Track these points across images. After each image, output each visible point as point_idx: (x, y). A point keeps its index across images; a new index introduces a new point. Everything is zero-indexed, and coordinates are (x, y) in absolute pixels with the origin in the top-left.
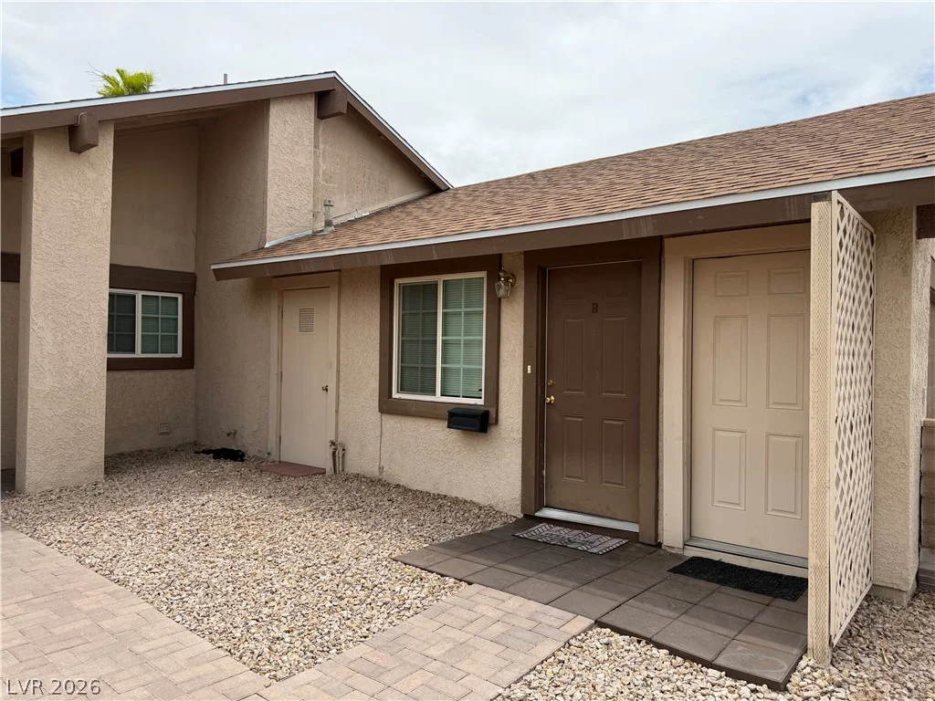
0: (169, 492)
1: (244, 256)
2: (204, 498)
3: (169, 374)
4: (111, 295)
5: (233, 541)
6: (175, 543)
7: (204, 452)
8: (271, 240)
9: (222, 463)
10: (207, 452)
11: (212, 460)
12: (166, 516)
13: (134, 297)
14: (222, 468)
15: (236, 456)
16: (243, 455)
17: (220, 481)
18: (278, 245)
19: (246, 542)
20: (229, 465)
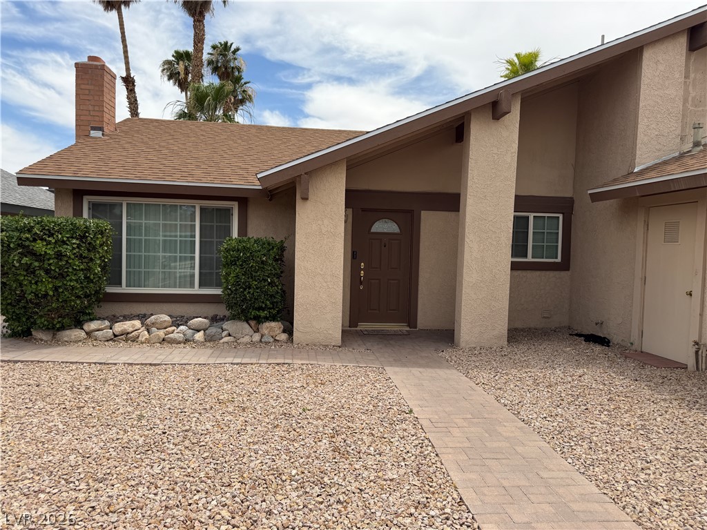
0: (553, 361)
1: (615, 181)
2: (580, 371)
3: (551, 274)
4: (515, 217)
5: (608, 411)
6: (562, 402)
7: (577, 335)
8: (640, 164)
9: (592, 345)
10: (579, 335)
11: (584, 343)
12: (552, 380)
13: (528, 218)
14: (592, 349)
15: (603, 341)
16: (609, 342)
17: (592, 360)
18: (647, 169)
19: (619, 414)
20: (598, 348)
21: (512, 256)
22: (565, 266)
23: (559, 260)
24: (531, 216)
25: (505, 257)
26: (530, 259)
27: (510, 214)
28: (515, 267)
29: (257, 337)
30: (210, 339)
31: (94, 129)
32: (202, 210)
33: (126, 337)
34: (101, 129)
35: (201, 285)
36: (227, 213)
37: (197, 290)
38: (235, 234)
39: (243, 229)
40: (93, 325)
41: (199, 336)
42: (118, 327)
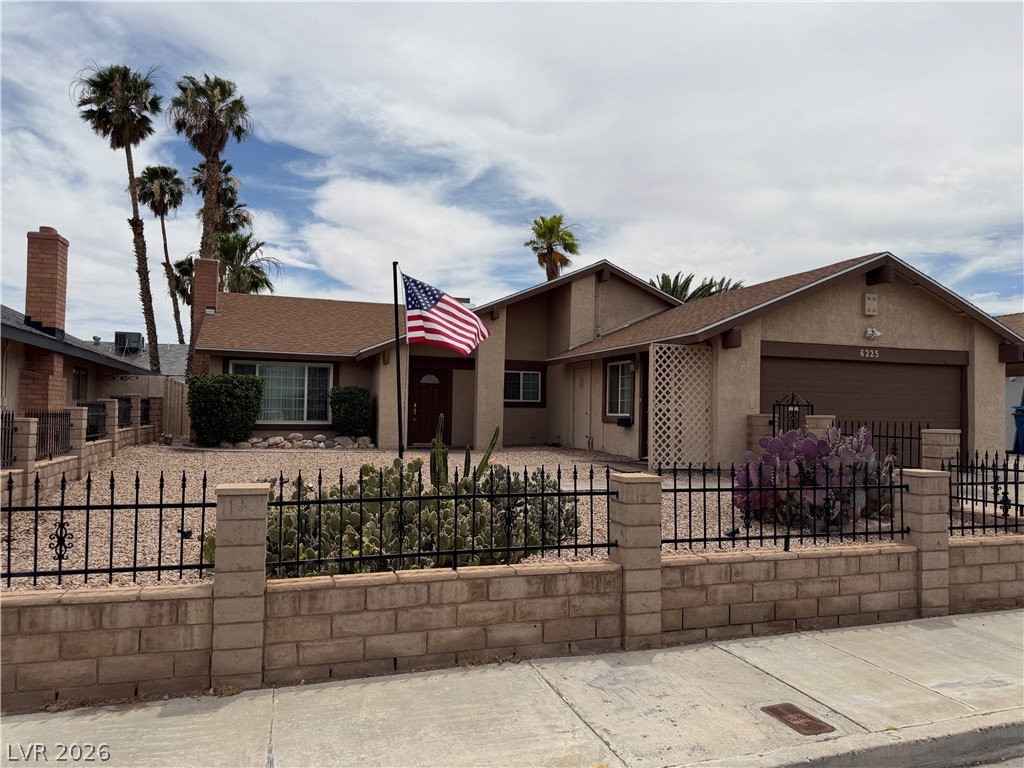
3: (535, 409)
4: (506, 374)
8: (573, 345)
13: (519, 374)
18: (575, 348)
20: (556, 448)
21: (505, 398)
22: (543, 404)
23: (539, 401)
24: (522, 373)
25: (500, 399)
26: (521, 400)
27: (501, 371)
28: (506, 405)
29: (356, 445)
30: (328, 447)
31: (208, 308)
32: (309, 369)
33: (276, 445)
34: (214, 308)
35: (308, 418)
36: (325, 371)
37: (305, 422)
38: (331, 385)
39: (336, 382)
40: (255, 440)
41: (322, 444)
42: (272, 440)
